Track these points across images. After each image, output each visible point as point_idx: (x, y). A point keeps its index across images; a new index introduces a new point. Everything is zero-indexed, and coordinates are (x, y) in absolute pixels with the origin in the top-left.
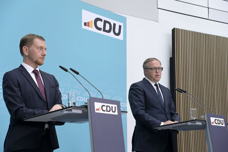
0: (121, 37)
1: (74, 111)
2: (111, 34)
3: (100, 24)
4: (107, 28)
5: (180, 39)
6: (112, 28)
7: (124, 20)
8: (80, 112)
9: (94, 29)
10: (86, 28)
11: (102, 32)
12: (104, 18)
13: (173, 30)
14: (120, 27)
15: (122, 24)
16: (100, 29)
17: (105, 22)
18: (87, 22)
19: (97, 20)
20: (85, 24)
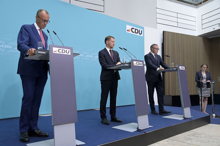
0: (142, 35)
1: (125, 65)
2: (138, 34)
3: (134, 30)
4: (136, 32)
6: (139, 32)
7: (143, 28)
8: (128, 65)
9: (131, 32)
10: (128, 32)
11: (134, 33)
12: (135, 28)
13: (163, 32)
14: (142, 31)
16: (133, 32)
19: (132, 28)
20: (128, 30)
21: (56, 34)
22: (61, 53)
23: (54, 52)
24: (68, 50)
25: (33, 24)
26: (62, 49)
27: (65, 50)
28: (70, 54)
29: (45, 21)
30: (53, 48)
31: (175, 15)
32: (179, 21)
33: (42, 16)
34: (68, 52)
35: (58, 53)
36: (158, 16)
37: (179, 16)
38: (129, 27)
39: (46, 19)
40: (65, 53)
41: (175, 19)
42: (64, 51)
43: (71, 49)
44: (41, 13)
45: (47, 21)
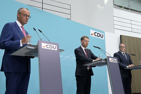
1: (102, 61)
2: (100, 37)
3: (96, 34)
4: (99, 35)
5: (123, 38)
6: (100, 35)
7: (104, 33)
8: (104, 61)
9: (94, 36)
10: (92, 36)
11: (97, 37)
12: (97, 32)
13: (121, 36)
14: (103, 35)
15: (103, 34)
16: (96, 36)
17: (98, 33)
18: (92, 33)
19: (95, 33)
20: (91, 34)
21: (41, 32)
22: (49, 49)
23: (42, 48)
24: (55, 46)
25: (16, 22)
26: (49, 45)
27: (53, 45)
28: (56, 49)
30: (42, 43)
31: (129, 22)
32: (133, 26)
35: (46, 48)
36: (115, 23)
37: (133, 22)
38: (92, 32)
40: (53, 49)
41: (130, 26)
42: (51, 47)
44: (21, 10)
45: (29, 16)
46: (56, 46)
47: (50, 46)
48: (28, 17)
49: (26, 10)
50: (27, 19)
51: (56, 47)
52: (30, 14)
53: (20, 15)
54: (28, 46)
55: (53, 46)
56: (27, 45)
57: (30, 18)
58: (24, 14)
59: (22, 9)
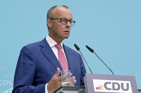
21: (92, 51)
22: (112, 91)
23: (96, 90)
24: (125, 83)
25: (45, 40)
26: (112, 81)
27: (120, 82)
29: (66, 20)
30: (94, 81)
33: (58, 13)
34: (125, 87)
35: (105, 90)
39: (68, 17)
43: (132, 80)
44: (54, 11)
45: (70, 21)
46: (129, 82)
47: (114, 84)
48: (69, 24)
49: (63, 9)
50: (68, 27)
51: (128, 84)
52: (72, 15)
53: (53, 23)
54: (64, 90)
55: (122, 84)
56: (61, 87)
57: (73, 24)
58: (61, 17)
59: (56, 9)
